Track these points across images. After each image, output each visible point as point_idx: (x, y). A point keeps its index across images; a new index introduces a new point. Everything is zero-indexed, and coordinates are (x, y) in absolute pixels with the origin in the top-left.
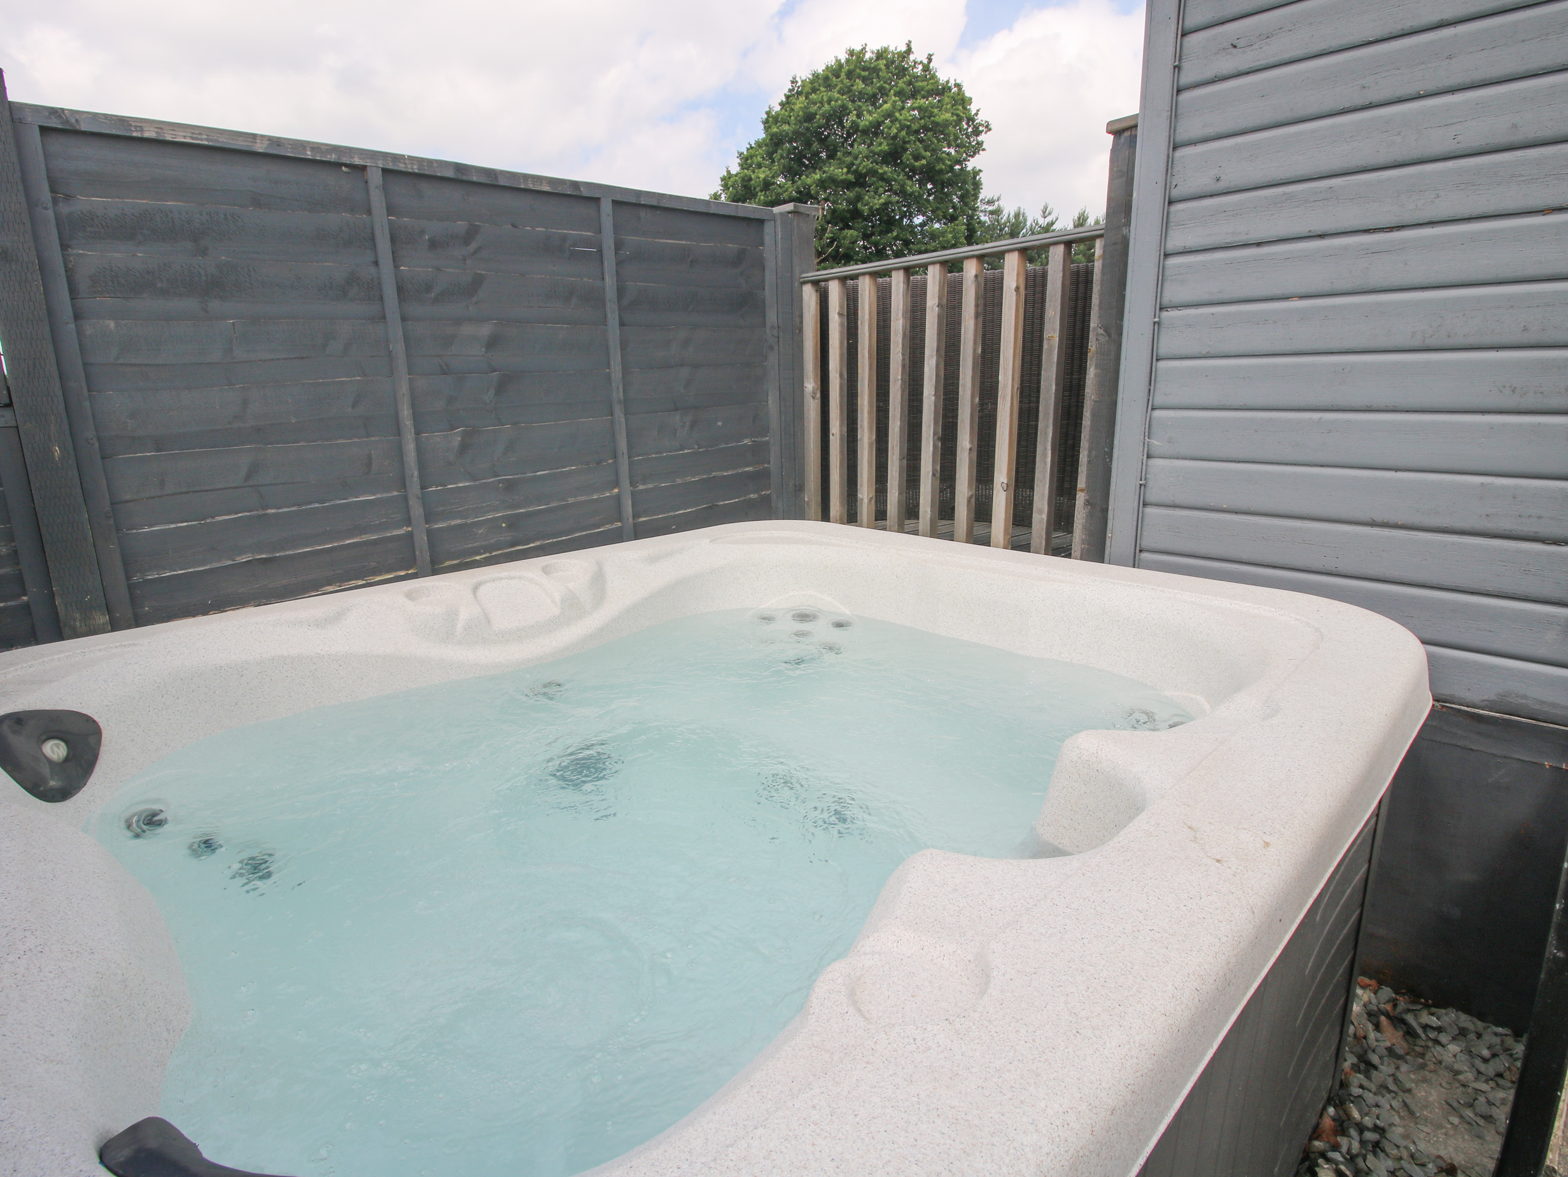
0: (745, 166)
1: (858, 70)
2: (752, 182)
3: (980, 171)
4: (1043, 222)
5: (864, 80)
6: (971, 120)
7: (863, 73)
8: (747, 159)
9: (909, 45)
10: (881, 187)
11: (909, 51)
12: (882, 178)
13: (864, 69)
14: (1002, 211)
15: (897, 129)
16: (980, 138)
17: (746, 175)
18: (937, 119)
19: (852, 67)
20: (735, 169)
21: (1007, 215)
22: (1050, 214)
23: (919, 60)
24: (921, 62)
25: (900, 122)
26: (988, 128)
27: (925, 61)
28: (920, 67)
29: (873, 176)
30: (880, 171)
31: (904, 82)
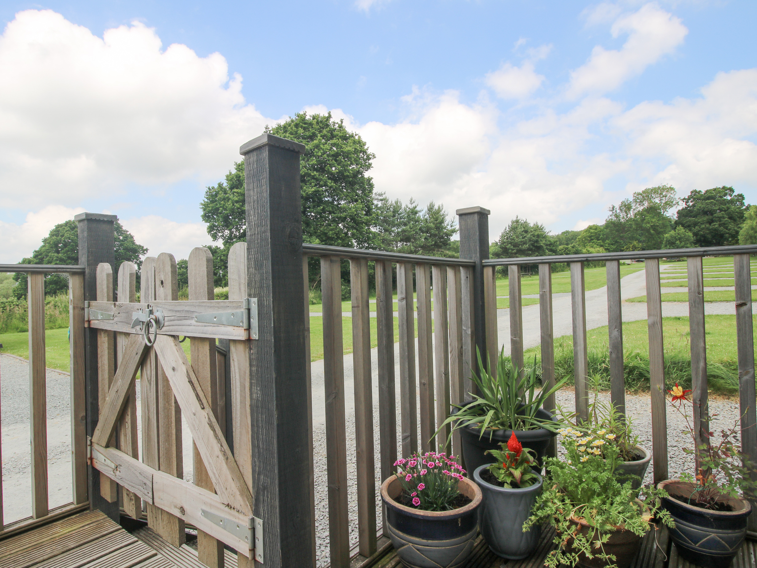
0: (238, 169)
1: (301, 124)
2: (241, 178)
3: (372, 178)
4: (411, 206)
5: (305, 129)
6: (364, 152)
7: (304, 125)
8: (239, 166)
9: (329, 113)
10: (313, 182)
11: (330, 117)
12: (313, 177)
13: (305, 124)
14: (388, 200)
15: (321, 153)
16: (370, 162)
17: (238, 175)
18: (344, 150)
19: (298, 122)
20: (234, 172)
21: (390, 202)
22: (414, 202)
23: (336, 122)
24: (337, 123)
25: (323, 150)
26: (374, 157)
27: (340, 123)
28: (337, 125)
29: (309, 177)
30: (312, 174)
31: (326, 131)
